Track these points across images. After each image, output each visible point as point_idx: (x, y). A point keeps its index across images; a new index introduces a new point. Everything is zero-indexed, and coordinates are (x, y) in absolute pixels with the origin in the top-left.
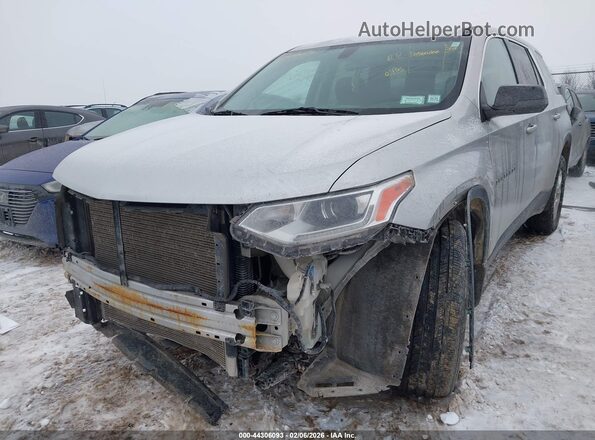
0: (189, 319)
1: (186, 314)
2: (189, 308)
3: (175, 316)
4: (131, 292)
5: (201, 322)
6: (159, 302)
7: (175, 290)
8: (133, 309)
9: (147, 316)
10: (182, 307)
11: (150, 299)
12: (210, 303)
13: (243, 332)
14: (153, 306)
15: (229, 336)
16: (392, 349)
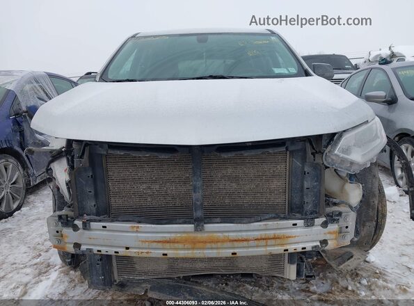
0: (278, 241)
1: (275, 238)
2: (278, 232)
3: (263, 243)
4: (206, 235)
5: (290, 240)
6: (244, 235)
7: (260, 221)
8: (205, 251)
9: (227, 253)
10: (271, 233)
11: (232, 235)
12: (300, 222)
13: (327, 237)
14: (236, 241)
15: (315, 244)
16: (364, 226)
